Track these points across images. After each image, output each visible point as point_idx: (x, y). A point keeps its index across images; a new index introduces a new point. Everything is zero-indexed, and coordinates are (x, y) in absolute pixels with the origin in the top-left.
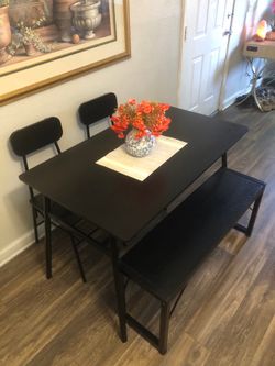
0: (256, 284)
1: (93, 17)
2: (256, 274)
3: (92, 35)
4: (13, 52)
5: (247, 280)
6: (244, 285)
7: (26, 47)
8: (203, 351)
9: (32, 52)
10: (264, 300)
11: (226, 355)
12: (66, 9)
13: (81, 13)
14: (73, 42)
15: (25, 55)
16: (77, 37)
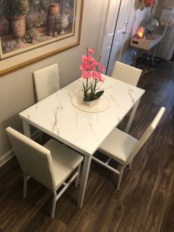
0: (144, 172)
1: (65, 22)
2: (144, 167)
3: (63, 32)
4: (25, 41)
5: (140, 170)
6: (139, 172)
7: (32, 38)
8: (123, 207)
9: (34, 41)
10: (149, 180)
11: (134, 208)
12: (53, 17)
13: (60, 20)
14: (53, 36)
15: (30, 43)
16: (56, 33)
